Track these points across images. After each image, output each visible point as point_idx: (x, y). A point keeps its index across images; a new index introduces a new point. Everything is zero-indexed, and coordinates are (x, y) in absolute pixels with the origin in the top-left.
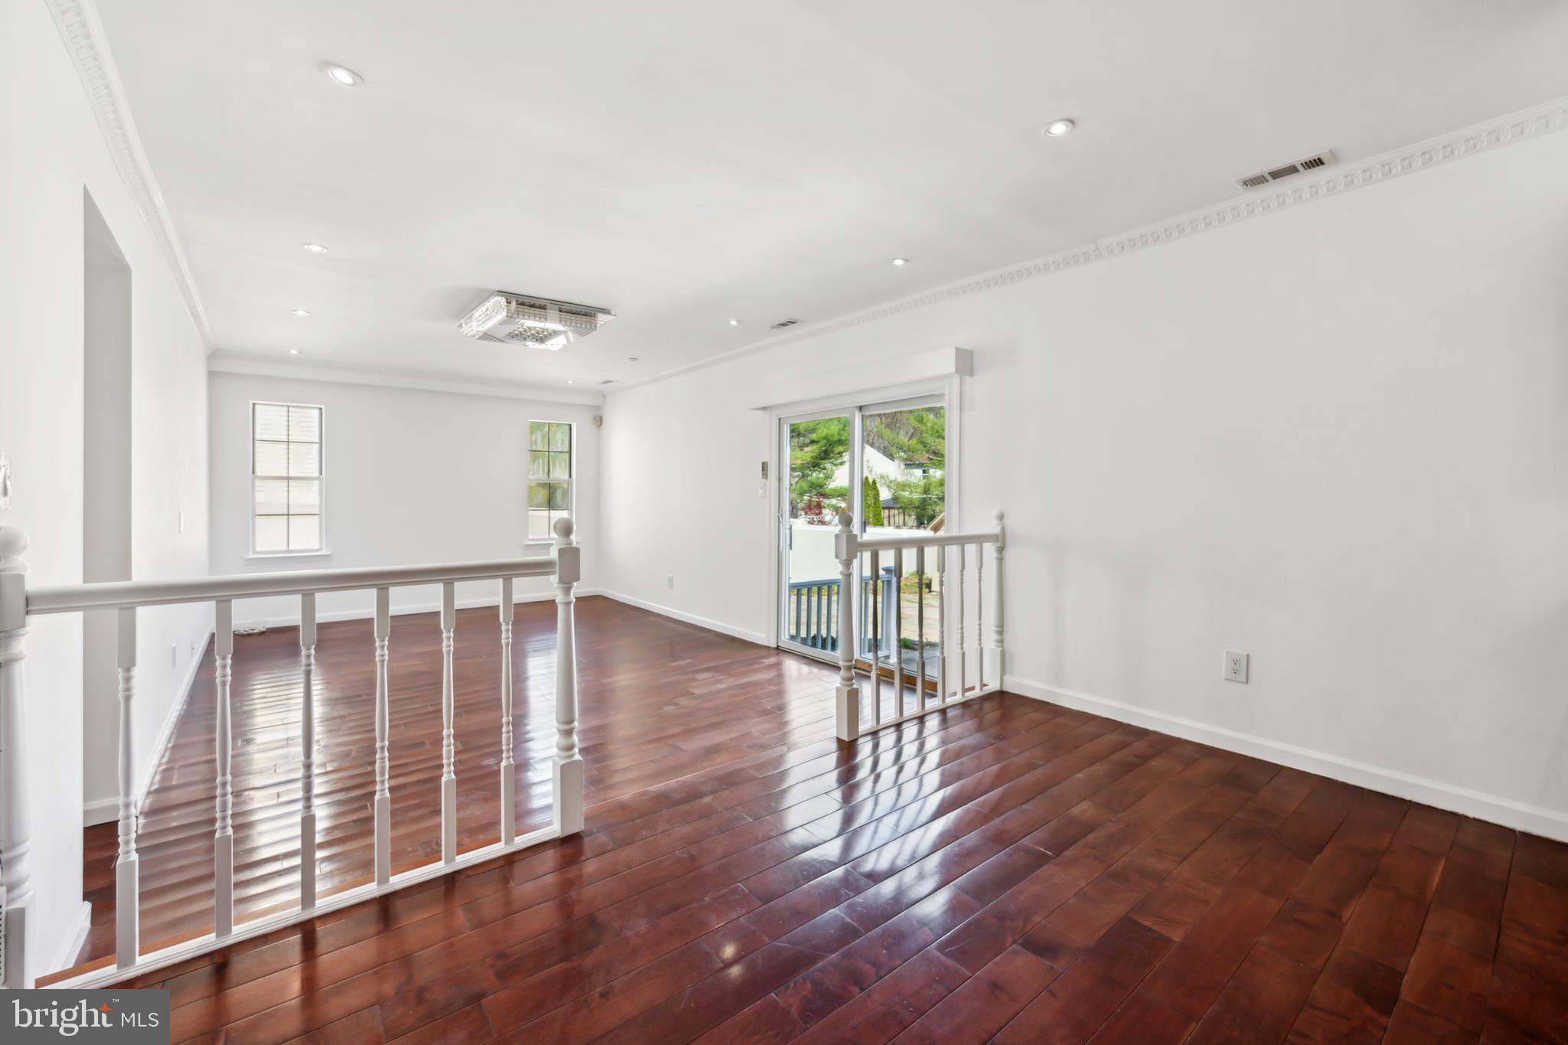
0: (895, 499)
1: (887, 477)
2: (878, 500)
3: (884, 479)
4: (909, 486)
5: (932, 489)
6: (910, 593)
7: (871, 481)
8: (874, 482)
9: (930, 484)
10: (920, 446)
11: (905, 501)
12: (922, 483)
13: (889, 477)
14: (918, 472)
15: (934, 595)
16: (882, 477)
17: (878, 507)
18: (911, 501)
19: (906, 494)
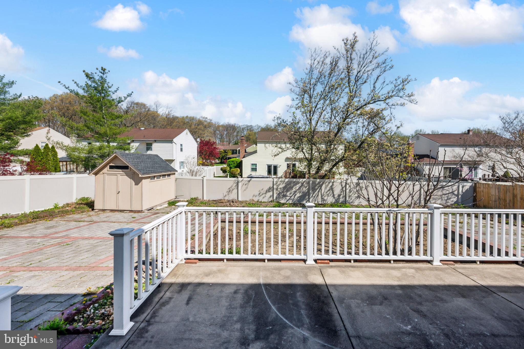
0: (69, 156)
1: (62, 143)
2: (56, 157)
3: (59, 144)
4: (78, 149)
5: (94, 151)
6: (79, 213)
7: (50, 146)
8: (53, 147)
9: (93, 149)
10: (86, 128)
11: (75, 157)
12: (87, 148)
13: (64, 144)
14: (85, 143)
15: (96, 212)
16: (58, 143)
17: (56, 161)
18: (79, 158)
19: (76, 154)
